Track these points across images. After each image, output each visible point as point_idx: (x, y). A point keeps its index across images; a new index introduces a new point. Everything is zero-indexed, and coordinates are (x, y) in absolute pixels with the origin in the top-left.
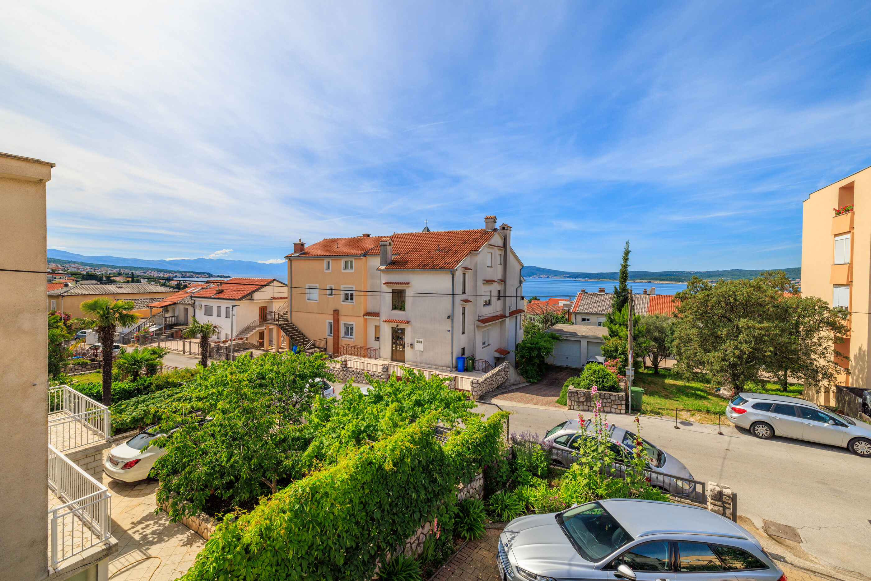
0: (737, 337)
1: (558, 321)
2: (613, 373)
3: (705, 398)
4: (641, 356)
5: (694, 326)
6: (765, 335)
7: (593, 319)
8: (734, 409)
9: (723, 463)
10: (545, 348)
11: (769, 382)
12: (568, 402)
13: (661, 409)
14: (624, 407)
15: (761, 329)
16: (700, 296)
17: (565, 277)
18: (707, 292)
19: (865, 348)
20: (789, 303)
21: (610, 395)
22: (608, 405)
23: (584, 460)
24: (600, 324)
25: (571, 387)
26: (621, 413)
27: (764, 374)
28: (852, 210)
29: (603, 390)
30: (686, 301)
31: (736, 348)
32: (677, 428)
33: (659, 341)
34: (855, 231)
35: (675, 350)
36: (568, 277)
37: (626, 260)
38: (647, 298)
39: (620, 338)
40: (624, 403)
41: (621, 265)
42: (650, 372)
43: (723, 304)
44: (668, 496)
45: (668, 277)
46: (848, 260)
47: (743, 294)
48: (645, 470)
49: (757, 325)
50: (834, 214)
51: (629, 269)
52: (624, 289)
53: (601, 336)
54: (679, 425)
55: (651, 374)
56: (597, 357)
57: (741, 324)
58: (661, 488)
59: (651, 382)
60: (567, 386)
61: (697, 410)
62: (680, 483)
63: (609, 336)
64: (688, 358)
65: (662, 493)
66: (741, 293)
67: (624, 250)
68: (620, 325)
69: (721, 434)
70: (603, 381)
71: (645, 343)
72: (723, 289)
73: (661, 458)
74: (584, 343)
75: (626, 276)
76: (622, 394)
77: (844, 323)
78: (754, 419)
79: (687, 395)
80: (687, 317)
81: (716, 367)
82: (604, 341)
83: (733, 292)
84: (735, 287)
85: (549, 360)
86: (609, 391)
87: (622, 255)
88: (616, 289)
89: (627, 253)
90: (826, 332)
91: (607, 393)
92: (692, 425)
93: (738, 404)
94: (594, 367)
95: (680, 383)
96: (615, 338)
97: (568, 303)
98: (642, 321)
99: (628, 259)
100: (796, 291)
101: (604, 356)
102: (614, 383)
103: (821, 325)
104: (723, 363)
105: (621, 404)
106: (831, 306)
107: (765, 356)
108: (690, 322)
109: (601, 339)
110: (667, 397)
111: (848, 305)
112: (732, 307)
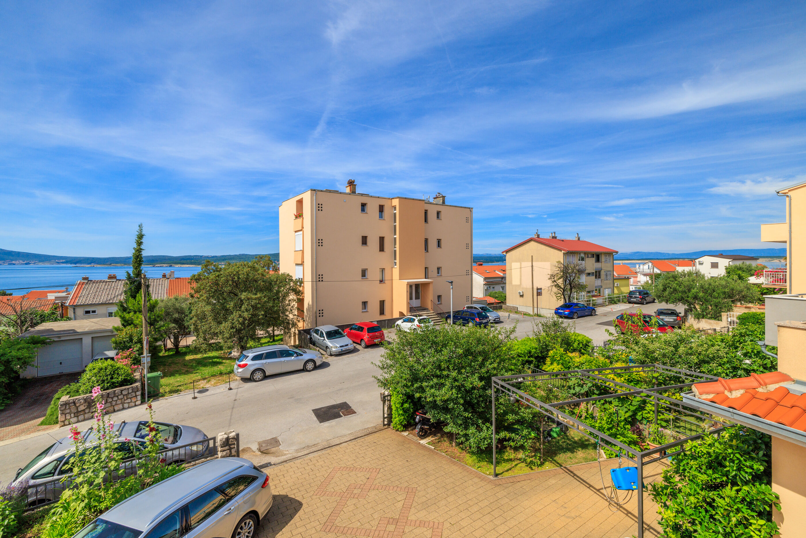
0: (241, 307)
1: (43, 319)
2: (126, 365)
3: (220, 363)
4: (160, 340)
5: (208, 303)
6: (259, 303)
7: (100, 310)
8: (240, 366)
9: (232, 412)
10: (19, 359)
11: (262, 337)
12: (61, 418)
13: (180, 386)
14: (139, 398)
15: (256, 299)
16: (212, 277)
17: (58, 263)
18: (217, 273)
19: (311, 303)
20: (272, 278)
21: (122, 391)
22: (119, 402)
23: (79, 480)
24: (110, 315)
25: (65, 398)
26: (136, 406)
27: (260, 333)
28: (302, 216)
29: (112, 388)
30: (200, 282)
31: (240, 316)
32: (195, 398)
33: (179, 322)
34: (304, 229)
35: (192, 327)
36: (63, 263)
37: (140, 244)
38: (166, 282)
39: (136, 326)
40: (139, 393)
41: (134, 248)
42: (171, 353)
43: (230, 283)
44: (183, 466)
45: (188, 261)
46: (302, 249)
47: (243, 274)
48: (159, 453)
49: (253, 296)
50: (294, 217)
51: (144, 254)
52: (138, 274)
53: (110, 328)
54: (197, 395)
55: (172, 355)
56: (107, 353)
57: (243, 297)
58: (176, 462)
59: (172, 363)
60: (59, 399)
61: (212, 376)
62: (194, 448)
63: (121, 326)
64: (204, 333)
65: (178, 466)
66: (242, 272)
67: (137, 233)
68: (135, 312)
69: (230, 389)
70: (112, 378)
71: (164, 326)
72: (230, 270)
73: (177, 432)
74: (87, 341)
75: (140, 261)
76: (138, 384)
77: (301, 289)
78: (252, 368)
79: (205, 365)
80: (201, 296)
81: (227, 335)
82: (116, 333)
83: (237, 272)
84: (238, 268)
85: (28, 373)
86: (121, 386)
87: (134, 238)
88: (129, 274)
89: (141, 236)
90: (292, 296)
91: (117, 390)
92: (208, 390)
93: (242, 361)
94: (99, 364)
95: (199, 356)
96: (128, 327)
97: (64, 294)
98: (161, 304)
99: (141, 243)
100: (276, 269)
101: (115, 349)
102: (128, 375)
103: (290, 291)
104: (231, 330)
105: (136, 396)
106: (294, 279)
107: (259, 319)
108: (205, 301)
109: (111, 331)
110: (187, 372)
111: (302, 277)
112: (236, 284)
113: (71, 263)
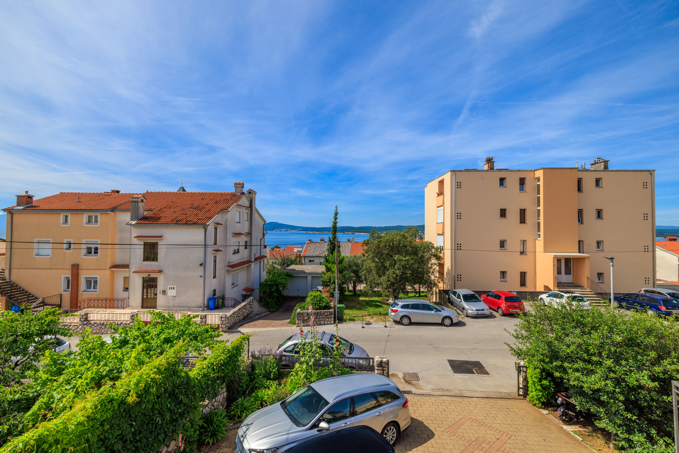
0: (394, 266)
1: (292, 262)
2: (327, 297)
4: (345, 283)
5: (374, 261)
6: (407, 264)
7: (317, 260)
8: (393, 311)
9: (386, 344)
10: (282, 284)
11: (410, 292)
12: (297, 321)
13: (355, 317)
14: (333, 319)
15: (405, 260)
16: (376, 242)
17: (299, 230)
18: (379, 240)
19: (450, 268)
20: (418, 245)
21: (324, 312)
22: (323, 319)
23: (302, 359)
24: (321, 264)
25: (299, 310)
26: (331, 324)
28: (443, 194)
29: (319, 309)
30: (369, 246)
31: (394, 273)
32: (363, 327)
33: (356, 273)
34: (445, 205)
35: (363, 277)
36: (301, 230)
37: (336, 219)
38: (350, 245)
39: (333, 272)
40: (333, 316)
41: (333, 222)
43: (388, 247)
44: (354, 371)
45: (364, 230)
46: (442, 221)
47: (396, 241)
48: (341, 358)
49: (403, 258)
50: (436, 195)
51: (338, 225)
52: (335, 238)
53: (320, 272)
54: (364, 325)
55: (352, 295)
56: (318, 287)
57: (396, 258)
58: (350, 367)
59: (351, 300)
60: (296, 310)
61: (375, 314)
62: (361, 362)
63: (325, 272)
64: (371, 282)
65: (351, 370)
67: (335, 212)
68: (333, 263)
69: (386, 327)
70: (319, 303)
71: (347, 274)
72: (387, 238)
73: (351, 347)
74: (309, 278)
75: (336, 230)
76: (332, 310)
77: (441, 255)
78: (402, 314)
79: (370, 306)
80: (369, 255)
81: (385, 286)
82: (323, 275)
83: (392, 239)
84: (393, 236)
85: (285, 293)
86: (324, 309)
87: (333, 215)
88: (330, 239)
89: (336, 214)
90: (434, 261)
91: (322, 311)
92: (371, 324)
93: (395, 307)
94: (314, 294)
95: (367, 299)
96: (329, 273)
97: (300, 249)
98: (346, 259)
99: (337, 218)
101: (322, 285)
102: (327, 303)
103: (432, 257)
104: (388, 283)
105: (331, 318)
106: (435, 246)
107: (407, 277)
108: (371, 259)
109: (321, 274)
110: (360, 309)
111: (443, 245)
112: (392, 248)
113: (304, 231)
